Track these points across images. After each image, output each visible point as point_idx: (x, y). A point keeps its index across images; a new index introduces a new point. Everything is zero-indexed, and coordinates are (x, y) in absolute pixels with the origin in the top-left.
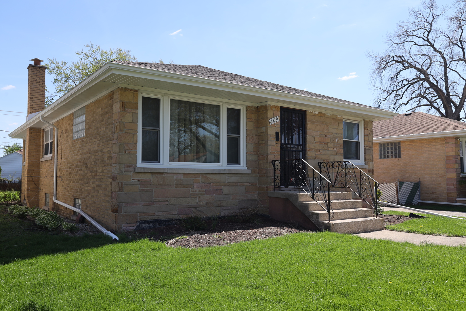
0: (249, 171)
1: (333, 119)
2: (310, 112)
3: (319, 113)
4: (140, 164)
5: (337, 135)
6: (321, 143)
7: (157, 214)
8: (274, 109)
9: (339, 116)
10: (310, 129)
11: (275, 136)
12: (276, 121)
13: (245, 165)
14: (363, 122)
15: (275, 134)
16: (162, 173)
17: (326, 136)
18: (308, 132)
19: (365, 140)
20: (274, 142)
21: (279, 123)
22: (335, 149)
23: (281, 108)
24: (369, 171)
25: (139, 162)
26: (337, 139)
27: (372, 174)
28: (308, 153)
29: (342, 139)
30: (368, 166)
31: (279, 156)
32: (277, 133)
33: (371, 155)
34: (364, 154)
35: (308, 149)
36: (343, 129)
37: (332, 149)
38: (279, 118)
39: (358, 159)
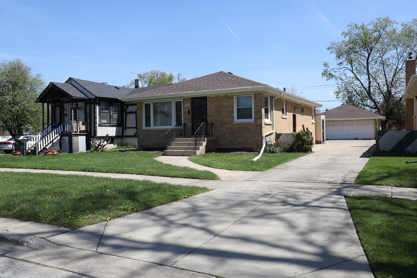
2: (209, 97)
3: (215, 96)
5: (228, 106)
6: (216, 112)
8: (187, 99)
9: (230, 95)
10: (209, 106)
12: (188, 105)
14: (253, 95)
16: (151, 131)
17: (220, 108)
18: (207, 107)
19: (255, 106)
20: (187, 115)
21: (190, 106)
22: (227, 114)
23: (192, 98)
24: (257, 126)
25: (144, 127)
26: (228, 109)
27: (260, 127)
28: (208, 118)
29: (233, 108)
30: (255, 122)
31: (190, 121)
32: (189, 111)
33: (260, 115)
34: (254, 115)
35: (207, 116)
36: (233, 102)
37: (224, 114)
38: (190, 103)
39: (252, 118)
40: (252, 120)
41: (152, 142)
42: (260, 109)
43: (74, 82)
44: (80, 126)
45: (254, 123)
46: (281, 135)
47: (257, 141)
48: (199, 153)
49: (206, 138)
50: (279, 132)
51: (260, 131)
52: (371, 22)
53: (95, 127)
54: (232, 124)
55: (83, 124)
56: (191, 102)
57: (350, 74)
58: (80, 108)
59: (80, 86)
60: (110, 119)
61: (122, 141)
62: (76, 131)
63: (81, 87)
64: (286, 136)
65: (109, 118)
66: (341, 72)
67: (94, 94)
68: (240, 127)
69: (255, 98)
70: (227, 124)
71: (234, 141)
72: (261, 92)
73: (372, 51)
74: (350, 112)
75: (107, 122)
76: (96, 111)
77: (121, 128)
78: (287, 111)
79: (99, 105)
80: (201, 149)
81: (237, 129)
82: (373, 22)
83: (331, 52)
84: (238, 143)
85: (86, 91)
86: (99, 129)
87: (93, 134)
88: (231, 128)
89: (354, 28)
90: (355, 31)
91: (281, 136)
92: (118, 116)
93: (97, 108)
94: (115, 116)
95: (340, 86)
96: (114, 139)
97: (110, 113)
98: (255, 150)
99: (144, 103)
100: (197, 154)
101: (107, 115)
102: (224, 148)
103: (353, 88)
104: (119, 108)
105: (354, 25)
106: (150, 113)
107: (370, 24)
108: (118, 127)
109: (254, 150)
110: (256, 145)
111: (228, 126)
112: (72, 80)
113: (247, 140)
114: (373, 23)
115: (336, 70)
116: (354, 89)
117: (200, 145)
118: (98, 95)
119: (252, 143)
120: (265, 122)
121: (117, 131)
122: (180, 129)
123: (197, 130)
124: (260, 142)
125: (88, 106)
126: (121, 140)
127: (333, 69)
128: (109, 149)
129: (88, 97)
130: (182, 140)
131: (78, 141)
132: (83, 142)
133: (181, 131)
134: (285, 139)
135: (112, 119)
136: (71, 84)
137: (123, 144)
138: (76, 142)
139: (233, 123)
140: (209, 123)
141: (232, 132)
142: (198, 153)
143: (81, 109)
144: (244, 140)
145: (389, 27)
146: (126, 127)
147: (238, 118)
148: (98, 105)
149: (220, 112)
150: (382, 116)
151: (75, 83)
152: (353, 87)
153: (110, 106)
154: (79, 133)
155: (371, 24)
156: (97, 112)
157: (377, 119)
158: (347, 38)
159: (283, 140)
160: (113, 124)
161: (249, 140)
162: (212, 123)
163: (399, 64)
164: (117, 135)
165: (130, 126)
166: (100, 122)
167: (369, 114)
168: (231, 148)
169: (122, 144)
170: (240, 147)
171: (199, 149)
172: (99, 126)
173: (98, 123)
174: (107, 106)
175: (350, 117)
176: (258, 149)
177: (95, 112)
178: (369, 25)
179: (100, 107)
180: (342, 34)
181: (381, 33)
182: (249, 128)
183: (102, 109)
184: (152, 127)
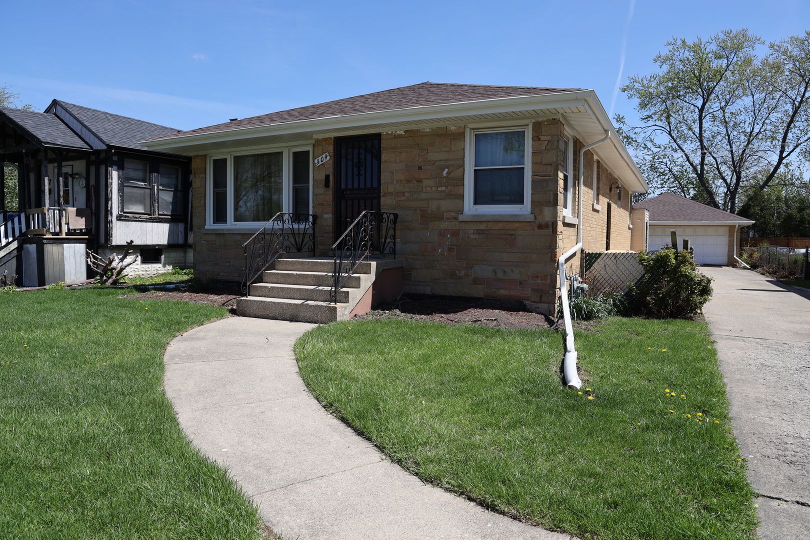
1: (439, 135)
2: (387, 134)
3: (405, 132)
5: (447, 163)
6: (408, 181)
7: (221, 274)
8: (325, 142)
9: (453, 128)
10: (386, 162)
11: (324, 181)
12: (325, 159)
14: (531, 127)
15: (324, 178)
16: (228, 234)
17: (420, 168)
18: (382, 166)
19: (534, 163)
20: (322, 190)
21: (331, 162)
22: (443, 189)
23: (336, 139)
24: (540, 227)
25: (210, 224)
26: (446, 170)
27: (551, 233)
28: (382, 199)
29: (461, 169)
30: (535, 216)
31: (330, 209)
32: (327, 177)
33: (552, 193)
34: (530, 192)
35: (382, 194)
36: (464, 149)
37: (434, 189)
38: (332, 154)
39: (521, 202)
40: (524, 209)
41: (228, 264)
42: (552, 173)
43: (63, 110)
44: (67, 217)
45: (531, 218)
46: (597, 258)
47: (538, 277)
48: (347, 312)
49: (374, 264)
50: (588, 250)
51: (550, 246)
52: (713, 38)
53: (108, 222)
54: (456, 218)
55: (79, 213)
56: (334, 152)
57: (663, 139)
58: (77, 174)
59: (75, 121)
60: (152, 205)
61: (185, 257)
62: (57, 230)
63: (77, 122)
64: (615, 261)
65: (148, 201)
66: (648, 134)
67: (104, 139)
68: (484, 228)
69: (536, 138)
70: (440, 218)
71: (463, 273)
72: (557, 117)
73: (711, 94)
74: (678, 210)
75: (145, 210)
76: (110, 181)
77: (181, 226)
78: (601, 192)
79: (120, 168)
80: (354, 299)
81: (472, 236)
82: (717, 38)
83: (629, 95)
84: (476, 281)
85: (87, 131)
86: (120, 227)
87: (102, 240)
88: (455, 234)
89: (679, 49)
90: (681, 55)
91: (598, 260)
92: (175, 197)
93: (115, 174)
94: (167, 197)
95: (641, 161)
96: (164, 251)
97: (152, 189)
98: (528, 307)
99: (210, 157)
100: (338, 319)
101: (144, 193)
102: (429, 293)
103: (666, 166)
104: (177, 179)
105: (679, 42)
106: (226, 187)
107: (711, 41)
108: (172, 224)
109: (525, 305)
110: (533, 290)
111: (444, 225)
112: (59, 105)
113: (505, 272)
114: (717, 40)
115: (637, 130)
116: (669, 169)
117: (354, 285)
118: (114, 143)
119: (521, 283)
120: (564, 217)
121: (171, 233)
122: (296, 232)
123: (343, 236)
124: (549, 281)
125: (93, 169)
126: (182, 254)
127: (634, 128)
128: (149, 276)
129: (92, 148)
130: (299, 267)
131: (63, 255)
132: (78, 257)
133: (301, 236)
134: (610, 272)
135: (156, 205)
136: (55, 114)
137: (187, 264)
138: (55, 257)
139: (461, 218)
140: (385, 216)
141: (455, 245)
142: (343, 315)
143: (77, 176)
144: (495, 272)
145: (745, 49)
147: (478, 200)
148: (115, 167)
149: (419, 181)
150: (748, 220)
151: (65, 112)
152: (666, 164)
153: (151, 172)
154: (64, 236)
155: (714, 42)
156: (113, 184)
157: (737, 226)
158: (666, 68)
159: (603, 272)
160: (159, 215)
161: (512, 271)
162: (396, 216)
163: (758, 124)
164: (172, 242)
166: (122, 210)
167: (719, 214)
168: (453, 294)
169: (185, 263)
170: (481, 294)
171: (345, 298)
172: (119, 218)
173: (115, 212)
174: (146, 172)
175: (681, 219)
176: (540, 302)
177: (107, 185)
178: (708, 44)
179: (121, 173)
180: (655, 61)
181: (731, 60)
182: (513, 232)
183: (128, 179)
184: (231, 224)
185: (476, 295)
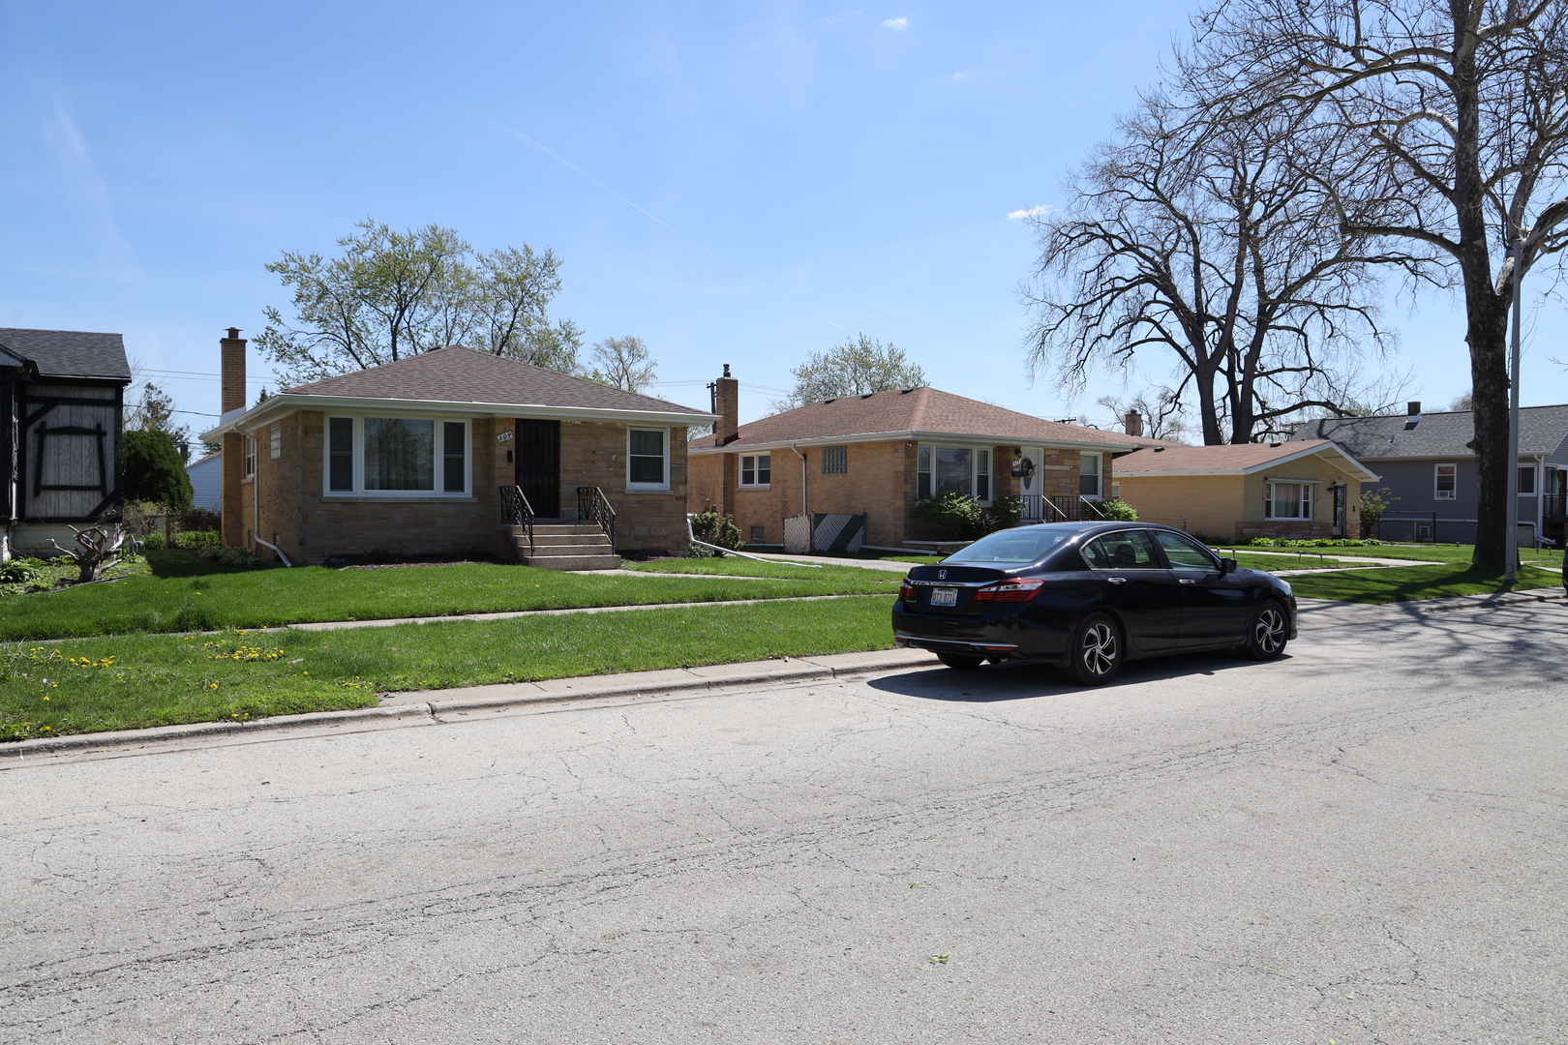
0: (476, 500)
1: (609, 429)
2: (566, 423)
3: (582, 423)
4: (327, 492)
5: (616, 451)
6: (584, 462)
8: (506, 423)
10: (564, 445)
11: (507, 457)
12: (508, 437)
13: (471, 492)
14: (669, 430)
15: (506, 453)
16: (355, 503)
17: (594, 452)
19: (672, 455)
20: (503, 464)
21: (513, 440)
22: (610, 469)
23: (517, 420)
24: (677, 499)
26: (615, 456)
27: (685, 503)
29: (623, 456)
30: (675, 491)
31: (512, 481)
32: (510, 453)
33: (683, 476)
34: (669, 475)
35: (562, 471)
36: (624, 441)
37: (605, 469)
38: (514, 433)
39: (662, 482)
40: (664, 487)
42: (683, 463)
45: (672, 492)
47: (676, 532)
51: (683, 512)
54: (620, 491)
56: (516, 431)
68: (640, 499)
69: (671, 439)
70: (609, 491)
71: (627, 532)
81: (633, 505)
82: (422, 233)
84: (636, 538)
88: (621, 503)
98: (670, 553)
99: (328, 415)
106: (350, 450)
107: (418, 237)
110: (673, 541)
111: (612, 497)
113: (655, 530)
114: (422, 236)
117: (606, 542)
119: (665, 537)
124: (683, 535)
139: (623, 491)
141: (622, 512)
144: (649, 530)
146: (43, 483)
161: (660, 530)
165: (63, 482)
170: (641, 547)
171: (611, 551)
176: (678, 549)
182: (658, 503)
185: (637, 548)
